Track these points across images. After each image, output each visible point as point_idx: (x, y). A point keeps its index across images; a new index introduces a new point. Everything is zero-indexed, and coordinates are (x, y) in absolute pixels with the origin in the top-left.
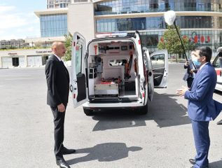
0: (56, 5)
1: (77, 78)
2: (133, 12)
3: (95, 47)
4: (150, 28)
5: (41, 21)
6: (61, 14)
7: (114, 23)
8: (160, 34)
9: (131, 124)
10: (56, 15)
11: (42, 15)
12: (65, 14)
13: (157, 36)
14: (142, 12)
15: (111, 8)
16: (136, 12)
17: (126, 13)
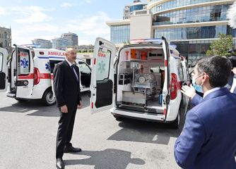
2: (188, 22)
6: (125, 25)
11: (113, 26)
14: (198, 21)
15: (169, 19)
16: (192, 22)
17: (181, 23)
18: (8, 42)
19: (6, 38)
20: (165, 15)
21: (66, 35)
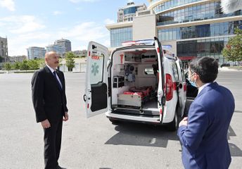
0: (125, 20)
1: (92, 88)
3: (122, 56)
4: (215, 35)
5: (111, 34)
6: (128, 27)
7: (175, 32)
8: (226, 40)
9: (150, 141)
10: (123, 27)
12: (131, 26)
13: (223, 42)
14: (206, 19)
15: (173, 18)
16: (198, 20)
18: (5, 51)
19: (2, 47)
20: (169, 14)
21: (59, 42)
